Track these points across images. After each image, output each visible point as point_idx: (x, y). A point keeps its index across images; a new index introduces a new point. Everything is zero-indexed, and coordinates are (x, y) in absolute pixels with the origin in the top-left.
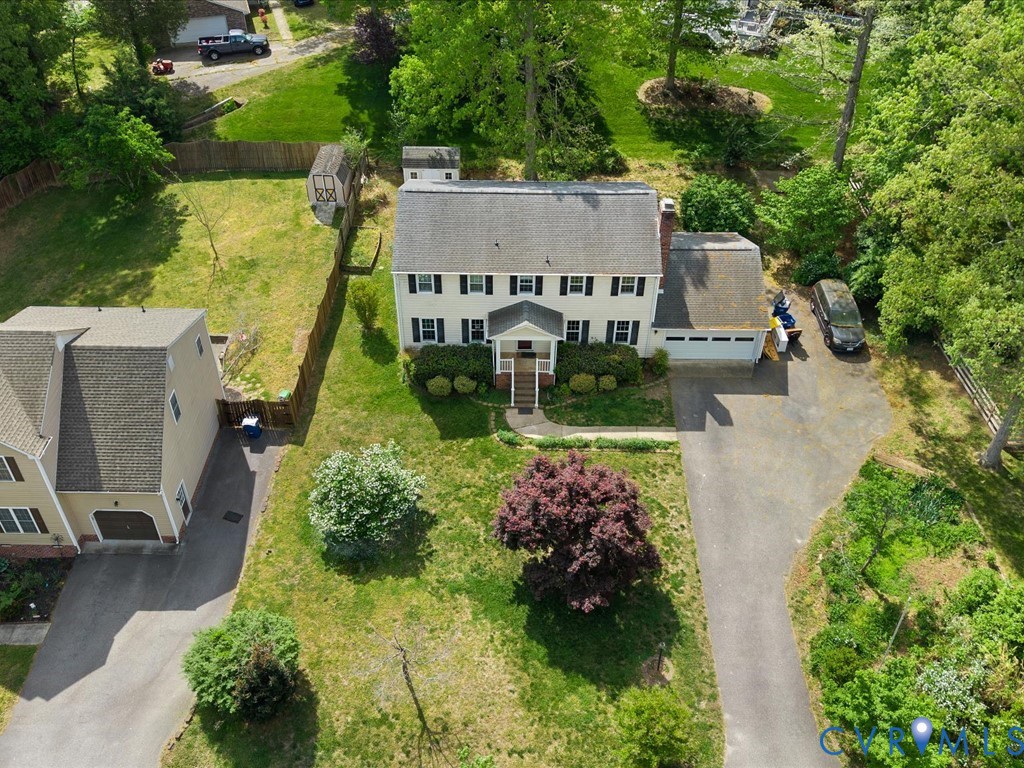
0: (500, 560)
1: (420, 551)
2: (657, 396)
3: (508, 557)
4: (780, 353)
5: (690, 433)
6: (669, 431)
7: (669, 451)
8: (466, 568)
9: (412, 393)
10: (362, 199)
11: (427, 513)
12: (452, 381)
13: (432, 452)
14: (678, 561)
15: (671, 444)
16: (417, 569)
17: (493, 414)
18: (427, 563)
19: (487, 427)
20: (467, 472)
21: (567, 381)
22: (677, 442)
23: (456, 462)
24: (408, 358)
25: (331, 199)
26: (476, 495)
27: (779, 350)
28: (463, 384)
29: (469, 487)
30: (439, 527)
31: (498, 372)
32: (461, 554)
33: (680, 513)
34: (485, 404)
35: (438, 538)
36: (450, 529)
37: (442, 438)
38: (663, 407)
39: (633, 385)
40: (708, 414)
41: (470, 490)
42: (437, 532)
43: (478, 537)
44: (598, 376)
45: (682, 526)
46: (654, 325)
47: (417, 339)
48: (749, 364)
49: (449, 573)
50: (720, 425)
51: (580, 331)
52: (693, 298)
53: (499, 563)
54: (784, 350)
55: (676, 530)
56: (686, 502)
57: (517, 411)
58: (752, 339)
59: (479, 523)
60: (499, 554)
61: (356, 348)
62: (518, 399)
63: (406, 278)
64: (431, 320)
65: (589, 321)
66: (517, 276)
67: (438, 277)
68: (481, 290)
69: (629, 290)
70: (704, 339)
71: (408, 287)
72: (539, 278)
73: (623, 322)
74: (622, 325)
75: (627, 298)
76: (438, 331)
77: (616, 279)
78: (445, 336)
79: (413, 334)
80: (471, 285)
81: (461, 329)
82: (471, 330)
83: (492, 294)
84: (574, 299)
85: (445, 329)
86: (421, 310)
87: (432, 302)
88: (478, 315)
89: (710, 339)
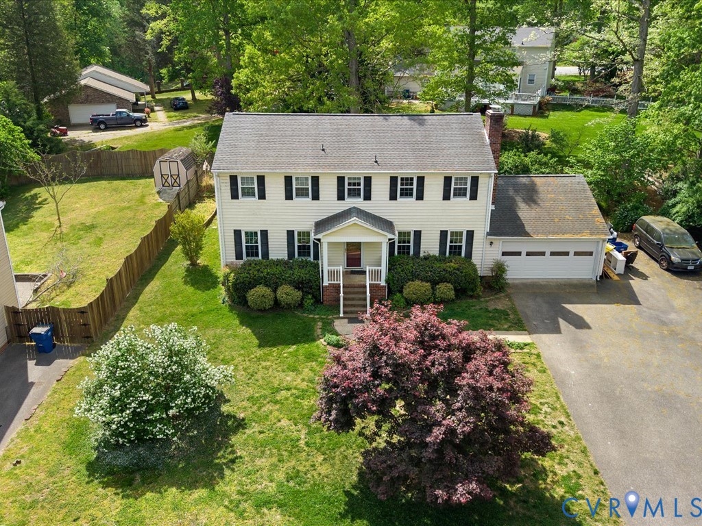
0: (327, 466)
1: (218, 458)
2: (500, 307)
3: (338, 462)
4: (618, 275)
5: (545, 335)
6: (521, 335)
7: (525, 351)
8: (280, 476)
9: (231, 311)
10: (204, 184)
11: (234, 417)
12: (275, 291)
13: (247, 359)
14: (566, 460)
15: (526, 345)
16: (212, 478)
17: (320, 323)
18: (227, 472)
19: (313, 335)
20: (287, 375)
21: (401, 292)
22: (533, 343)
23: (274, 366)
24: (228, 270)
25: (176, 184)
26: (298, 397)
27: (617, 272)
28: (287, 293)
29: (288, 389)
30: (247, 431)
31: (326, 283)
32: (274, 460)
33: (554, 409)
34: (311, 316)
35: (245, 443)
36: (261, 432)
37: (260, 346)
38: (509, 315)
39: (472, 297)
40: (561, 320)
41: (290, 393)
42: (245, 437)
43: (298, 440)
44: (434, 283)
45: (561, 423)
46: (489, 234)
47: (239, 256)
48: (591, 282)
49: (255, 482)
50: (577, 328)
51: (412, 244)
52: (525, 212)
53: (324, 470)
54: (622, 273)
55: (554, 427)
56: (558, 398)
57: (346, 320)
58: (591, 254)
59: (300, 426)
60: (325, 459)
61: (178, 280)
62: (348, 309)
63: (228, 181)
64: (255, 232)
65: (420, 232)
66: (344, 177)
67: (261, 179)
68: (308, 195)
69: (462, 193)
70: (541, 253)
71: (229, 191)
72: (368, 180)
73: (457, 232)
74: (456, 236)
75: (460, 202)
76: (262, 246)
77: (448, 179)
78: (270, 252)
79: (236, 250)
80: (296, 188)
81: (286, 243)
82: (297, 244)
83: (318, 200)
84: (405, 204)
85: (269, 243)
86: (243, 220)
87: (256, 210)
88: (303, 226)
89: (548, 254)
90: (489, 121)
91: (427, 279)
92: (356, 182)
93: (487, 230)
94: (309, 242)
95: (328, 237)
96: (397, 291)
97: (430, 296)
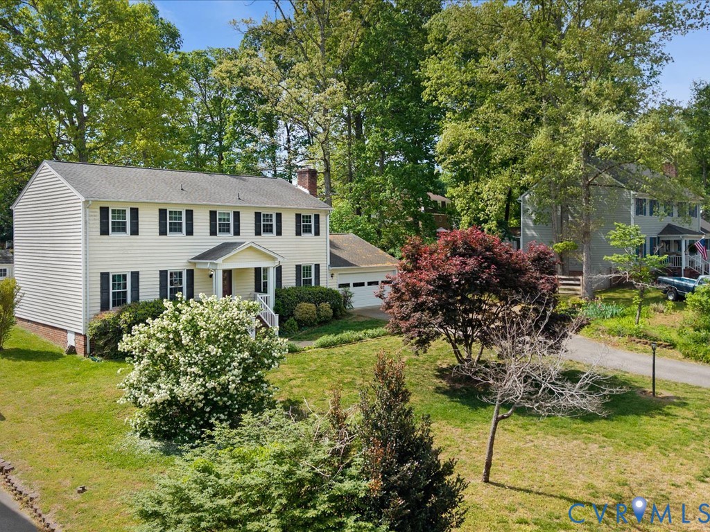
2: (364, 320)
39: (340, 318)
44: (317, 303)
46: (331, 266)
63: (98, 214)
64: (123, 275)
65: (281, 266)
66: (216, 212)
67: (135, 212)
68: (180, 231)
69: (308, 230)
70: (362, 284)
71: (99, 226)
72: (237, 215)
73: (307, 267)
74: (307, 270)
75: (308, 237)
76: (132, 291)
77: (298, 216)
78: (140, 298)
79: (101, 299)
80: (170, 223)
81: (159, 286)
82: (169, 287)
83: (192, 235)
84: (268, 240)
85: (140, 287)
86: (112, 259)
87: (127, 248)
88: (177, 265)
89: (366, 284)
90: (307, 175)
91: (309, 301)
92: (226, 217)
93: (329, 263)
94: (181, 283)
95: (223, 263)
96: (289, 316)
97: (316, 316)
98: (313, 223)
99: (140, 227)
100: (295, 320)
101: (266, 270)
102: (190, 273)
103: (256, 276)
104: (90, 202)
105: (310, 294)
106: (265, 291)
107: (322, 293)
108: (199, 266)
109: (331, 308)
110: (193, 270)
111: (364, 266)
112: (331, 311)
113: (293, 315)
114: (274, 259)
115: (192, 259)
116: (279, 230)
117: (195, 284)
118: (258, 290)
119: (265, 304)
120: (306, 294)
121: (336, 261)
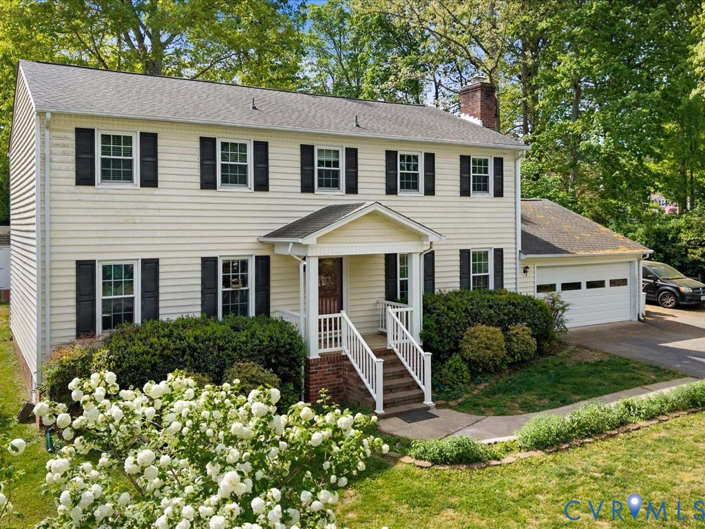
2: (596, 358)
31: (314, 353)
47: (84, 328)
48: (635, 323)
57: (397, 420)
63: (71, 142)
64: (127, 266)
65: (433, 253)
66: (312, 147)
67: (150, 142)
68: (244, 181)
69: (482, 186)
70: (577, 286)
71: (73, 166)
72: (352, 154)
73: (480, 254)
74: (480, 260)
75: (482, 200)
76: (143, 298)
77: (465, 160)
78: (161, 311)
79: (78, 313)
80: (223, 166)
81: (199, 288)
82: (221, 289)
83: (267, 190)
84: (409, 203)
85: (161, 290)
86: (101, 234)
87: (133, 213)
88: (236, 247)
89: (584, 285)
90: (479, 94)
91: (489, 321)
92: (332, 159)
93: (519, 248)
94: (245, 283)
95: (319, 246)
96: (451, 352)
97: (505, 352)
98: (491, 174)
99: (160, 171)
100: (464, 359)
101: (405, 258)
102: (263, 263)
103: (387, 271)
104: (48, 115)
105: (491, 307)
106: (404, 300)
107: (513, 304)
108: (279, 251)
109: (533, 336)
110: (267, 258)
111: (581, 253)
112: (533, 341)
113: (458, 350)
114: (420, 237)
115: (267, 236)
116: (431, 185)
117: (272, 284)
118: (391, 296)
119: (404, 328)
120: (483, 307)
121: (531, 244)
